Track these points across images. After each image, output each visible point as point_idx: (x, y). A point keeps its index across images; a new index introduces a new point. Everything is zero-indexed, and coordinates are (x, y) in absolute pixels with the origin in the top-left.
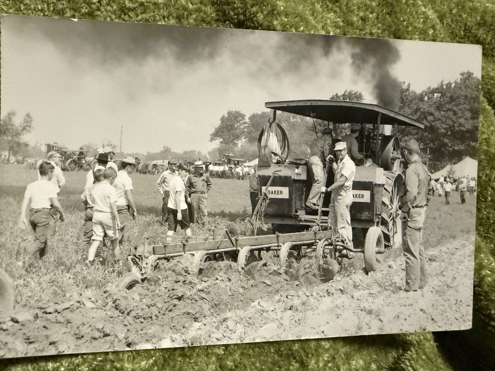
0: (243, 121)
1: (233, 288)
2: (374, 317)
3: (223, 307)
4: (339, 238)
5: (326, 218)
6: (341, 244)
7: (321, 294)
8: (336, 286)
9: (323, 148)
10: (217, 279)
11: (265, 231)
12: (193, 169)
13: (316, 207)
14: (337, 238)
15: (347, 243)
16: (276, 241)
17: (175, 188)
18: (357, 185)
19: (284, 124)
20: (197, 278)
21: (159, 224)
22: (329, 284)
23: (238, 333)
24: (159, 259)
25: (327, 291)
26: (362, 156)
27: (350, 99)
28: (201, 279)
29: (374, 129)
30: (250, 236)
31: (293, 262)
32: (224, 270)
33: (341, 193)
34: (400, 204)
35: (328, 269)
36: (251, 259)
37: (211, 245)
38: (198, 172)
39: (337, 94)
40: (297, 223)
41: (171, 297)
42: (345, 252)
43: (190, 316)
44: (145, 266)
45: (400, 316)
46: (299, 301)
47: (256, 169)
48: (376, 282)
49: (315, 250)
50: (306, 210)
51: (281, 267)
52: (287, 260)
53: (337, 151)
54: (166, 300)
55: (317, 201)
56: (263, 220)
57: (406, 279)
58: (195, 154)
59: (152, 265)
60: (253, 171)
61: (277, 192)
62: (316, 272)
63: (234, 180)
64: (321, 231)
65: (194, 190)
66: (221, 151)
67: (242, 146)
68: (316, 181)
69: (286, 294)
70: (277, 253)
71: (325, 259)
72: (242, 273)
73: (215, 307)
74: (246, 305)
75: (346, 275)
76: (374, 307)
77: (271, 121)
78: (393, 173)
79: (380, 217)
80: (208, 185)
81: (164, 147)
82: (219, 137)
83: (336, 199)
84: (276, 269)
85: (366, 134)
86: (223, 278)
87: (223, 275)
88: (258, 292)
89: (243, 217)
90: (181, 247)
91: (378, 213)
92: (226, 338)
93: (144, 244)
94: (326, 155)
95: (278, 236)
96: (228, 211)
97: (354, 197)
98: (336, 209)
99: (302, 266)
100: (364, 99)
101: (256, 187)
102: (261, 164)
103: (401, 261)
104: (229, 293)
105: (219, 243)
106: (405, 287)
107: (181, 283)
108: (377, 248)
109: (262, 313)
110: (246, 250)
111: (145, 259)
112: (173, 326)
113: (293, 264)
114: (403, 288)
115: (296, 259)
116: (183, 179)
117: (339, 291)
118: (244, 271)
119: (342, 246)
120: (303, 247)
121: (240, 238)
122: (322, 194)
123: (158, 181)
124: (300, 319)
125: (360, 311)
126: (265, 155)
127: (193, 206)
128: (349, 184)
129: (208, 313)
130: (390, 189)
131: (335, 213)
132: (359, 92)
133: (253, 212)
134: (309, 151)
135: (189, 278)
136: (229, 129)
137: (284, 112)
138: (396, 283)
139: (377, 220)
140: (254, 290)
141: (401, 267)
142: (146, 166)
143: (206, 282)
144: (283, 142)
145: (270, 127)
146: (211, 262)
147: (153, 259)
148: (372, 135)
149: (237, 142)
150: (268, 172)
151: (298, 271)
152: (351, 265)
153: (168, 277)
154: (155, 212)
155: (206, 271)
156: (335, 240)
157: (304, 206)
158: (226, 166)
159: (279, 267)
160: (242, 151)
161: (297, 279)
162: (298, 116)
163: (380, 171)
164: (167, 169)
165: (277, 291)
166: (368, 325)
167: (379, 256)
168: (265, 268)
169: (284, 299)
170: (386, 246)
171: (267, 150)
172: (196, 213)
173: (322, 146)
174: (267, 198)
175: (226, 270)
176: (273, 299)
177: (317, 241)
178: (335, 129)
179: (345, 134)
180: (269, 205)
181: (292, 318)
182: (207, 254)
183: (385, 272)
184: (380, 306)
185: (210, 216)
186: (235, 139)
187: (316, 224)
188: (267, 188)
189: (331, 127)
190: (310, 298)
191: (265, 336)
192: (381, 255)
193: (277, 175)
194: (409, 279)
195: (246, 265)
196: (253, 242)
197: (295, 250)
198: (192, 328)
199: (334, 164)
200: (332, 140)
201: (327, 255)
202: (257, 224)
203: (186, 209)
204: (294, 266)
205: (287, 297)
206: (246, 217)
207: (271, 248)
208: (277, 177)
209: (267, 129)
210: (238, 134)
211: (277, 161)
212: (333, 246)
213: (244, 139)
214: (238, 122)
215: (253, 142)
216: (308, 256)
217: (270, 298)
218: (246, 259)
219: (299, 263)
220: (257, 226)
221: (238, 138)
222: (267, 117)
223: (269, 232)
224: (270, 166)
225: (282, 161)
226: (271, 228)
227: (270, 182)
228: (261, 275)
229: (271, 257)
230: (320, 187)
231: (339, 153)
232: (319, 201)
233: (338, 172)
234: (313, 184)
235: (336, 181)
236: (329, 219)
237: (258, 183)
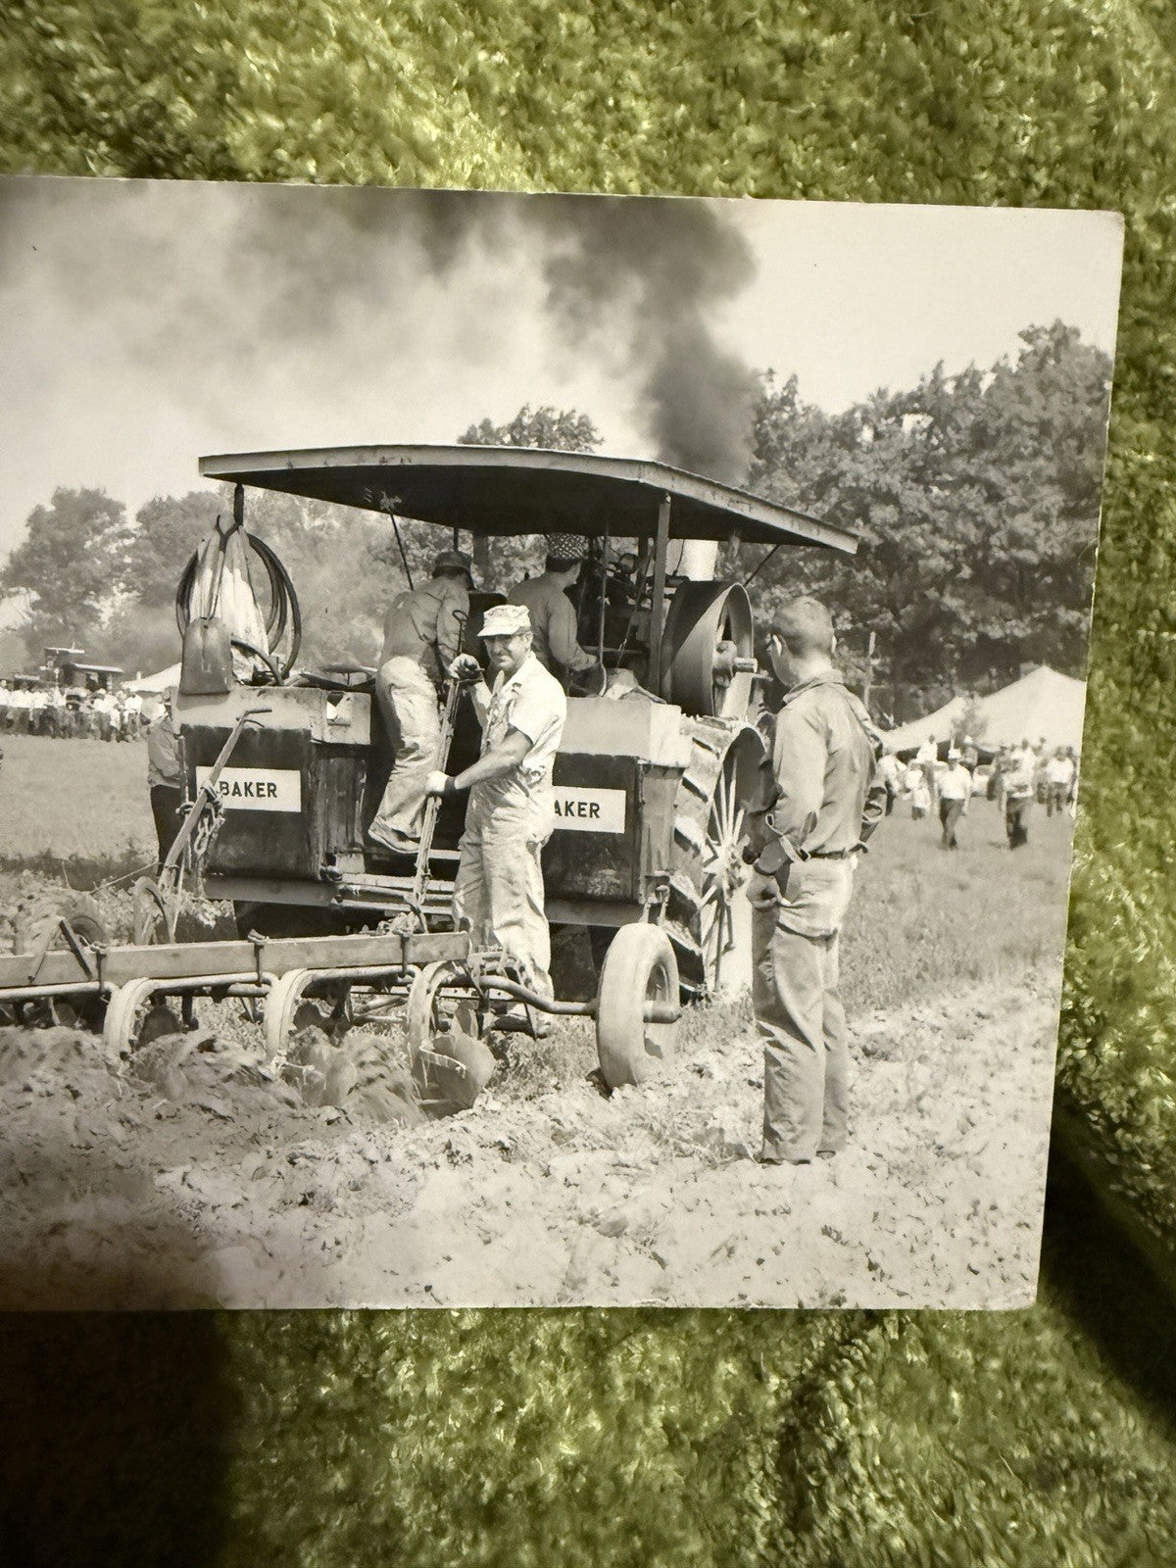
0: (115, 529)
1: (86, 1123)
2: (632, 1249)
3: (49, 1184)
4: (498, 959)
6: (505, 981)
7: (425, 1156)
8: (481, 1131)
9: (434, 627)
10: (28, 1089)
11: (209, 926)
13: (409, 847)
14: (490, 959)
15: (528, 982)
16: (250, 962)
18: (572, 769)
19: (277, 539)
22: (456, 1125)
25: (449, 1146)
26: (593, 659)
27: (540, 441)
29: (640, 559)
30: (151, 943)
31: (314, 1041)
32: (53, 1060)
33: (509, 797)
34: (747, 841)
35: (451, 1072)
36: (154, 1023)
37: (5, 974)
39: (486, 425)
40: (334, 901)
42: (518, 1011)
45: (739, 1251)
46: (340, 1177)
47: (173, 703)
48: (642, 1126)
49: (400, 1001)
50: (367, 857)
51: (270, 1057)
52: (290, 1032)
53: (492, 639)
55: (412, 824)
56: (201, 887)
57: (766, 1119)
60: (159, 712)
61: (254, 789)
62: (406, 1077)
63: (90, 741)
64: (427, 934)
66: (33, 638)
67: (115, 618)
68: (410, 751)
69: (288, 1152)
70: (254, 1005)
71: (439, 1035)
72: (119, 1073)
73: (21, 1185)
74: (135, 1181)
75: (523, 1093)
76: (632, 1213)
77: (225, 527)
78: (722, 725)
79: (662, 887)
82: (26, 586)
83: (489, 819)
84: (249, 1061)
85: (610, 574)
86: (50, 1088)
87: (50, 1076)
88: (184, 1141)
89: (124, 873)
91: (658, 873)
94: (447, 652)
95: (258, 948)
96: (70, 852)
97: (558, 812)
98: (487, 855)
99: (349, 1057)
100: (600, 442)
101: (173, 769)
102: (191, 685)
103: (748, 1051)
104: (74, 1138)
105: (35, 964)
106: (759, 1148)
108: (650, 1004)
110: (139, 990)
113: (316, 1049)
114: (750, 1152)
115: (329, 1031)
117: (496, 1151)
118: (128, 1065)
119: (508, 990)
120: (354, 988)
121: (114, 949)
124: (341, 1238)
125: (574, 1223)
126: (205, 652)
128: (541, 762)
130: (707, 787)
131: (482, 867)
132: (577, 415)
133: (162, 858)
134: (379, 637)
136: (62, 557)
137: (278, 494)
138: (721, 1131)
139: (653, 899)
140: (167, 1132)
141: (745, 1075)
144: (274, 604)
145: (223, 546)
146: (6, 1028)
148: (633, 578)
149: (97, 606)
150: (222, 715)
151: (334, 1071)
152: (542, 1061)
156: (482, 967)
157: (359, 840)
158: (56, 691)
159: (260, 1055)
160: (115, 637)
161: (329, 1098)
162: (332, 508)
163: (670, 715)
165: (255, 1139)
166: (607, 1273)
167: (656, 1033)
168: (208, 1057)
169: (283, 1171)
170: (685, 997)
171: (213, 634)
173: (427, 619)
174: (216, 810)
175: (63, 1060)
176: (236, 1167)
177: (411, 968)
178: (482, 556)
179: (522, 576)
180: (224, 834)
181: (307, 1235)
183: (680, 1091)
184: (657, 1211)
186: (86, 594)
187: (408, 909)
188: (217, 774)
189: (467, 548)
190: (381, 1167)
192: (663, 1027)
193: (256, 727)
194: (775, 1120)
195: (135, 1046)
196: (163, 966)
197: (323, 997)
199: (481, 687)
200: (471, 597)
201: (448, 1020)
202: (179, 902)
204: (320, 1055)
205: (292, 1162)
206: (136, 877)
207: (232, 988)
208: (255, 733)
209: (210, 556)
210: (97, 575)
211: (254, 676)
212: (471, 990)
213: (122, 591)
214: (97, 531)
215: (157, 605)
216: (372, 1020)
217: (228, 1161)
218: (137, 1022)
219: (338, 1046)
220: (179, 909)
221: (98, 591)
222: (209, 511)
223: (223, 930)
224: (228, 692)
225: (275, 676)
226: (230, 918)
227: (226, 752)
228: (191, 1083)
229: (231, 1021)
230: (422, 775)
231: (498, 647)
232: (418, 823)
233: (496, 718)
234: (398, 762)
235: (489, 751)
236: (458, 890)
237: (181, 753)
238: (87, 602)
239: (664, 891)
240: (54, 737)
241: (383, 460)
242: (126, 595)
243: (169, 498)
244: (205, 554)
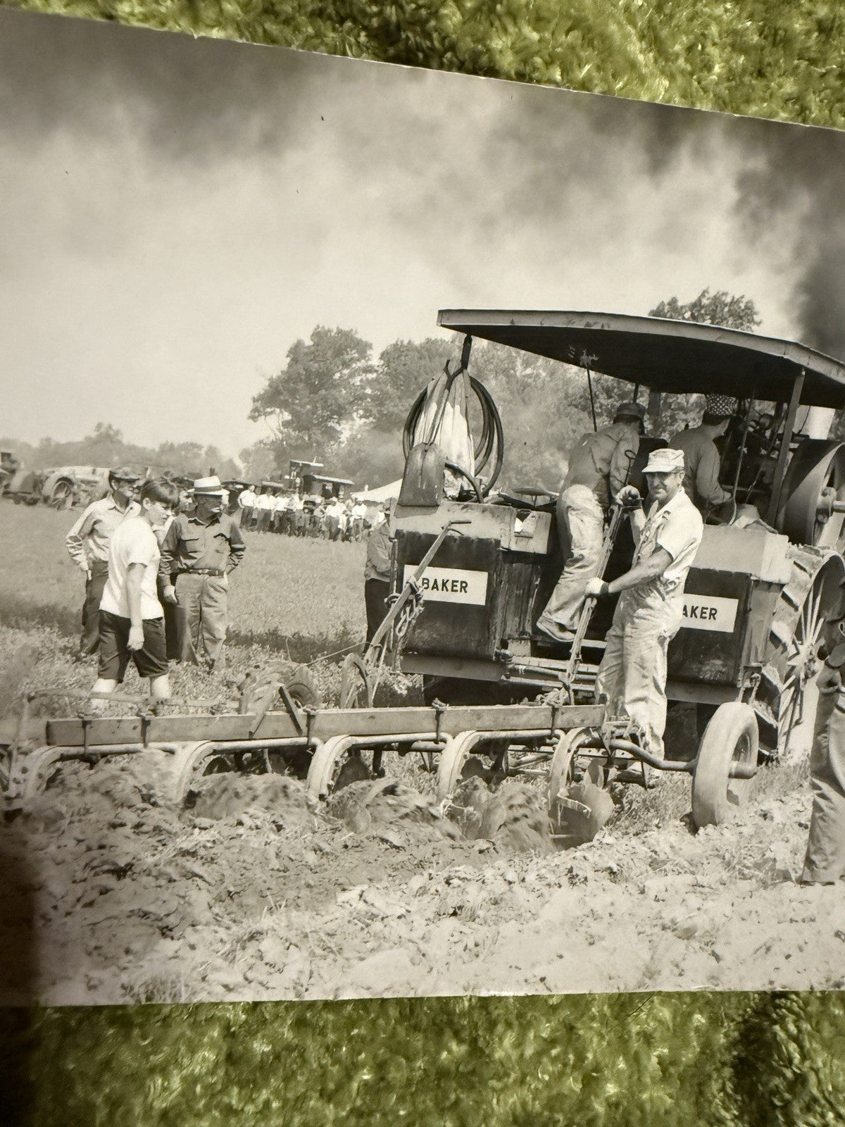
0: (361, 364)
1: (285, 851)
2: (697, 948)
3: (250, 900)
4: (626, 727)
5: (593, 668)
6: (628, 744)
7: (552, 878)
8: (596, 858)
9: (609, 463)
10: (240, 823)
11: (401, 695)
12: (190, 500)
13: (568, 636)
14: (618, 727)
15: (646, 745)
16: (431, 724)
17: (128, 554)
18: (700, 581)
19: (493, 382)
20: (180, 817)
21: (68, 657)
22: (579, 854)
23: (291, 974)
24: (63, 758)
25: (571, 870)
26: (728, 495)
27: (713, 319)
28: (190, 820)
29: (775, 419)
30: (353, 707)
31: (476, 788)
32: (264, 800)
33: (649, 601)
34: (822, 642)
35: (579, 814)
36: (349, 772)
37: (229, 729)
38: (205, 510)
39: (673, 302)
40: (503, 678)
41: (93, 868)
42: (636, 767)
43: (149, 921)
44: (19, 776)
45: (775, 949)
46: (484, 894)
47: (392, 513)
48: (718, 856)
50: (534, 643)
51: (439, 800)
52: (458, 781)
53: (652, 474)
54: (79, 875)
55: (572, 618)
56: (398, 663)
57: (808, 851)
58: (197, 456)
59: (40, 776)
60: (381, 517)
61: (449, 586)
62: (544, 817)
63: (319, 540)
64: (573, 706)
65: (189, 562)
66: (281, 451)
67: (353, 439)
68: (577, 560)
69: (446, 875)
70: (431, 758)
71: (574, 784)
72: (317, 811)
73: (228, 901)
74: (321, 897)
75: (632, 830)
76: (701, 922)
77: (452, 370)
78: (817, 553)
79: (756, 675)
80: (233, 550)
81: (99, 426)
82: (279, 407)
83: (632, 617)
84: (422, 804)
85: (751, 429)
86: (258, 823)
87: (260, 814)
88: (363, 866)
89: (336, 650)
90: (135, 728)
91: (754, 664)
92: (253, 984)
93: (18, 713)
94: (616, 484)
95: (439, 713)
96: (293, 631)
97: (686, 614)
99: (502, 801)
100: (759, 324)
101: (383, 567)
102: (409, 498)
103: (802, 802)
104: (275, 863)
105: (255, 722)
106: (800, 873)
107: (128, 830)
108: (735, 764)
109: (369, 922)
110: (340, 745)
111: (21, 757)
112: (96, 948)
113: (477, 793)
114: (794, 876)
115: (488, 781)
116: (155, 527)
117: (606, 874)
118: (324, 804)
119: (631, 751)
120: (511, 747)
121: (322, 711)
122: (589, 600)
123: (74, 531)
124: (480, 942)
125: (657, 929)
126: (422, 471)
127: (182, 612)
128: (678, 574)
129: (207, 916)
130: (799, 599)
131: (622, 655)
132: (745, 300)
133: (369, 638)
134: (564, 468)
135: (154, 817)
136: (313, 385)
137: (499, 346)
138: (775, 860)
139: (748, 684)
140: (353, 857)
141: (796, 819)
142: (38, 483)
143: (205, 829)
144: (484, 436)
145: (448, 386)
146: (226, 774)
147: (44, 756)
148: (768, 433)
149: (338, 428)
150: (430, 524)
151: (488, 812)
152: (649, 806)
153: (88, 811)
154: (59, 623)
155: (209, 802)
156: (613, 733)
157: (529, 629)
158: (296, 497)
159: (431, 798)
160: (350, 453)
161: (483, 833)
162: (541, 360)
163: (778, 544)
164: (105, 496)
165: (420, 865)
166: (677, 966)
167: (737, 786)
168: (390, 800)
169: (439, 889)
170: (761, 759)
171: (431, 457)
172: (188, 632)
173: (606, 455)
174: (417, 600)
175: (272, 800)
176: (404, 886)
177: (558, 732)
178: (654, 408)
179: (683, 426)
180: (421, 621)
181: (455, 939)
182: (215, 752)
183: (748, 830)
184: (719, 920)
185: (233, 642)
186: (330, 417)
187: (560, 685)
188: (421, 572)
189: (643, 401)
190: (516, 887)
191: (371, 985)
192: (743, 781)
193: (456, 535)
194: (815, 852)
195: (332, 789)
196: (362, 726)
197: (487, 754)
198: (155, 956)
199: (639, 513)
200: (641, 441)
201: (581, 773)
202: (379, 674)
203: (159, 619)
204: (480, 798)
205: (448, 883)
206: (346, 653)
207: (415, 745)
208: (455, 540)
209: (436, 394)
210: (341, 401)
211: (460, 494)
212: (602, 750)
213: (361, 417)
214: (346, 365)
215: (389, 430)
216: (523, 772)
217: (397, 882)
218: (335, 771)
219: (494, 792)
220: (379, 680)
221: (340, 415)
222: (441, 356)
223: (412, 699)
224: (437, 506)
225: (477, 494)
226: (419, 689)
227: (430, 554)
228: (375, 820)
229: (412, 771)
230: (585, 579)
231: (657, 482)
232: (576, 618)
233: (647, 538)
234: (566, 569)
235: (638, 563)
236: (600, 672)
237: (393, 553)
238: (330, 424)
239: (756, 678)
240: (290, 535)
241: (588, 324)
242: (364, 420)
243: (410, 342)
244: (433, 391)
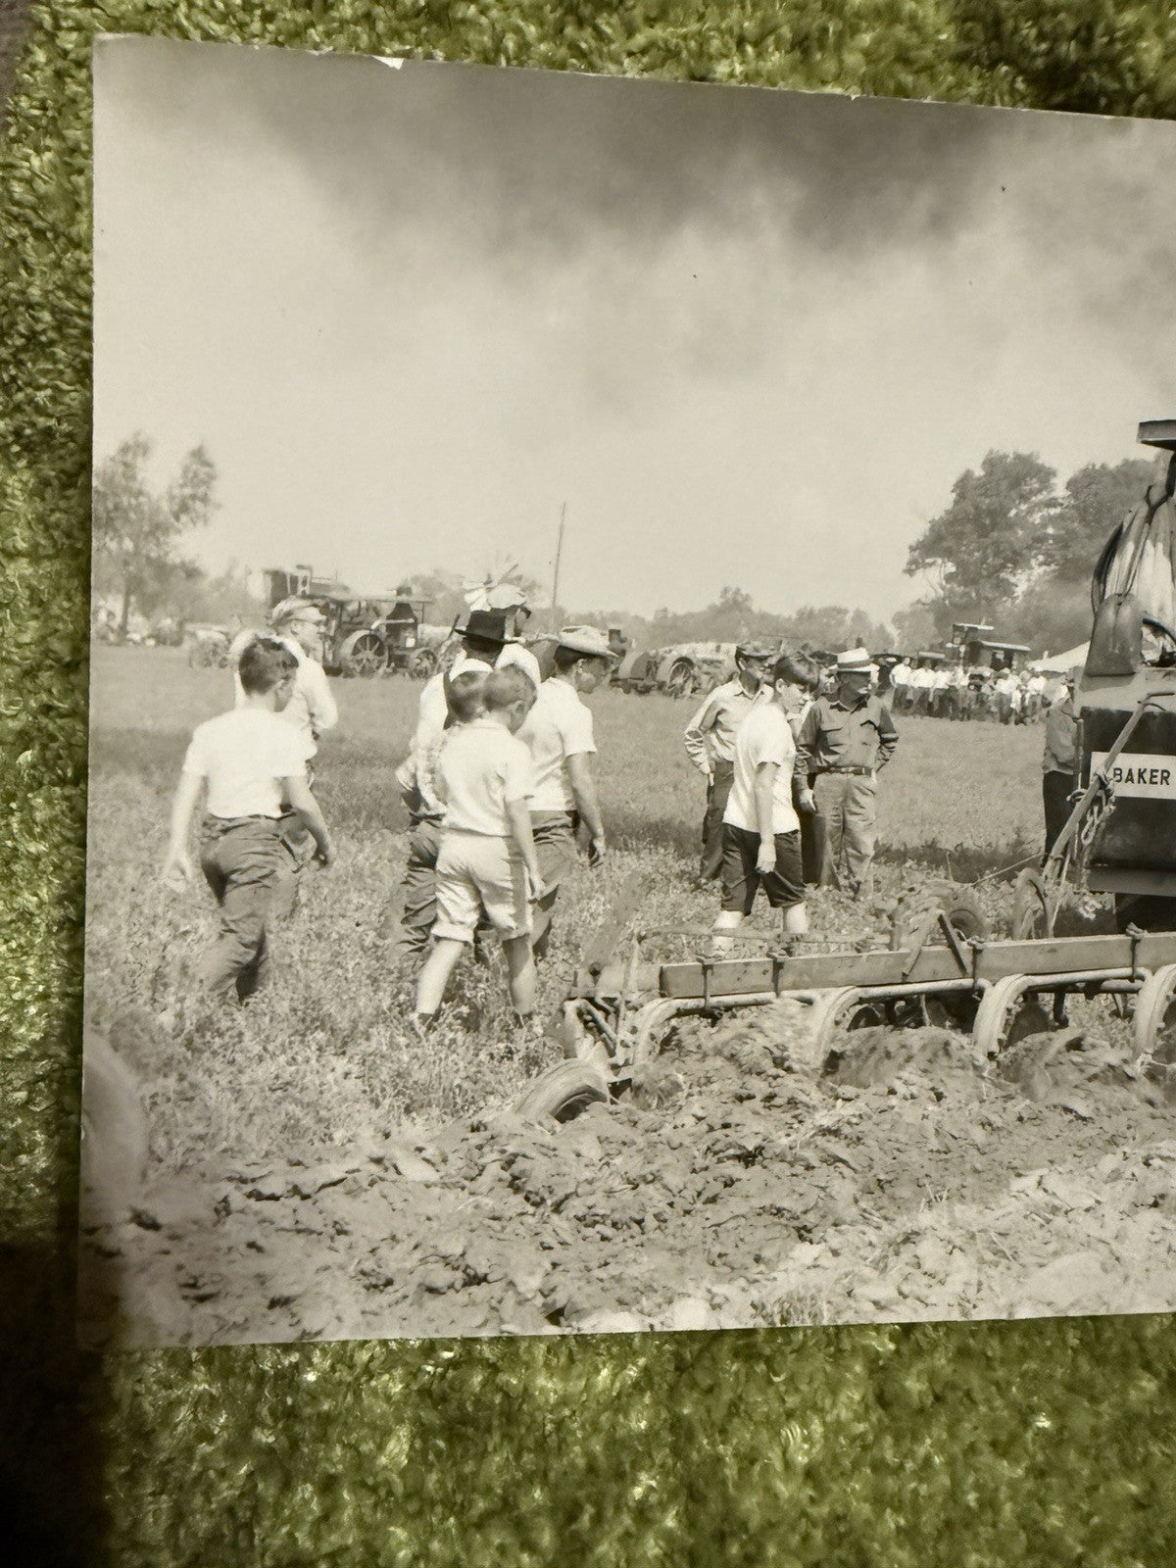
0: (1043, 497)
1: (947, 1127)
3: (905, 1192)
10: (892, 1092)
11: (1088, 920)
12: (832, 680)
16: (1125, 957)
17: (757, 751)
20: (819, 1085)
21: (686, 885)
23: (955, 1285)
24: (680, 1013)
28: (832, 1089)
30: (1029, 937)
32: (921, 1060)
37: (879, 971)
38: (849, 692)
41: (716, 1153)
43: (783, 1221)
44: (629, 1038)
47: (1077, 685)
51: (1136, 1056)
52: (1160, 1030)
54: (700, 1163)
56: (1084, 879)
58: (841, 623)
59: (653, 1037)
60: (1063, 692)
61: (1147, 776)
63: (986, 724)
65: (831, 759)
66: (943, 613)
67: (1029, 593)
69: (1144, 1153)
70: (1125, 1001)
72: (985, 1074)
73: (878, 1193)
74: (991, 1186)
77: (1155, 499)
80: (884, 742)
81: (726, 591)
82: (942, 556)
84: (1114, 1060)
86: (914, 1090)
87: (914, 1078)
88: (1042, 1143)
89: (1008, 865)
90: (765, 972)
92: (909, 1301)
93: (626, 958)
95: (1135, 942)
96: (955, 842)
101: (1066, 755)
102: (1099, 662)
104: (934, 1143)
105: (910, 961)
107: (757, 1104)
109: (1050, 1217)
110: (1010, 990)
111: (630, 1014)
112: (720, 1256)
116: (790, 716)
118: (994, 1064)
121: (991, 944)
123: (694, 724)
126: (1116, 631)
127: (821, 821)
129: (853, 1212)
133: (1048, 849)
135: (789, 1085)
136: (984, 526)
140: (1030, 1131)
142: (651, 665)
143: (849, 1100)
145: (1149, 519)
146: (875, 1028)
147: (656, 1013)
149: (1013, 580)
150: (1122, 698)
153: (709, 1081)
154: (675, 841)
155: (854, 1064)
158: (960, 670)
159: (1126, 1054)
160: (1027, 611)
164: (730, 679)
165: (1113, 1141)
168: (1076, 1057)
169: (1137, 1172)
171: (1126, 612)
172: (829, 846)
174: (1108, 797)
175: (930, 1061)
176: (1092, 1170)
180: (1112, 824)
181: (1155, 1238)
182: (861, 1001)
185: (883, 859)
186: (1003, 567)
188: (1112, 760)
191: (1051, 1298)
193: (1156, 710)
195: (1004, 1045)
196: (1041, 961)
198: (790, 1264)
202: (1061, 893)
203: (795, 832)
205: (1147, 1164)
206: (1020, 868)
207: (1106, 984)
208: (1155, 717)
209: (1134, 529)
210: (1017, 546)
211: (1162, 657)
213: (1040, 565)
214: (1024, 498)
215: (1075, 580)
217: (1085, 1164)
218: (1007, 1021)
220: (1061, 902)
221: (1015, 563)
222: (1141, 480)
223: (1103, 924)
224: (1131, 674)
226: (1111, 910)
227: (1123, 737)
228: (1056, 1083)
229: (1101, 1018)
237: (1078, 737)
238: (1002, 575)
240: (952, 719)
242: (1044, 568)
243: (1103, 465)
244: (1131, 524)
